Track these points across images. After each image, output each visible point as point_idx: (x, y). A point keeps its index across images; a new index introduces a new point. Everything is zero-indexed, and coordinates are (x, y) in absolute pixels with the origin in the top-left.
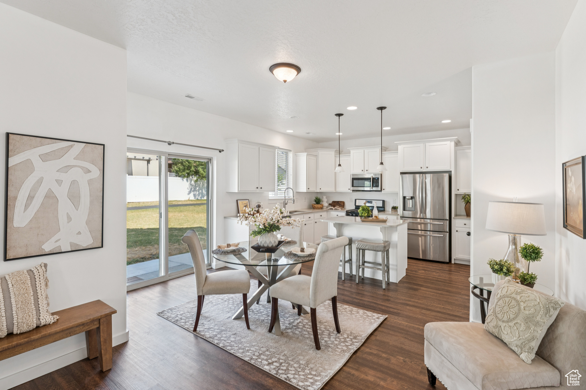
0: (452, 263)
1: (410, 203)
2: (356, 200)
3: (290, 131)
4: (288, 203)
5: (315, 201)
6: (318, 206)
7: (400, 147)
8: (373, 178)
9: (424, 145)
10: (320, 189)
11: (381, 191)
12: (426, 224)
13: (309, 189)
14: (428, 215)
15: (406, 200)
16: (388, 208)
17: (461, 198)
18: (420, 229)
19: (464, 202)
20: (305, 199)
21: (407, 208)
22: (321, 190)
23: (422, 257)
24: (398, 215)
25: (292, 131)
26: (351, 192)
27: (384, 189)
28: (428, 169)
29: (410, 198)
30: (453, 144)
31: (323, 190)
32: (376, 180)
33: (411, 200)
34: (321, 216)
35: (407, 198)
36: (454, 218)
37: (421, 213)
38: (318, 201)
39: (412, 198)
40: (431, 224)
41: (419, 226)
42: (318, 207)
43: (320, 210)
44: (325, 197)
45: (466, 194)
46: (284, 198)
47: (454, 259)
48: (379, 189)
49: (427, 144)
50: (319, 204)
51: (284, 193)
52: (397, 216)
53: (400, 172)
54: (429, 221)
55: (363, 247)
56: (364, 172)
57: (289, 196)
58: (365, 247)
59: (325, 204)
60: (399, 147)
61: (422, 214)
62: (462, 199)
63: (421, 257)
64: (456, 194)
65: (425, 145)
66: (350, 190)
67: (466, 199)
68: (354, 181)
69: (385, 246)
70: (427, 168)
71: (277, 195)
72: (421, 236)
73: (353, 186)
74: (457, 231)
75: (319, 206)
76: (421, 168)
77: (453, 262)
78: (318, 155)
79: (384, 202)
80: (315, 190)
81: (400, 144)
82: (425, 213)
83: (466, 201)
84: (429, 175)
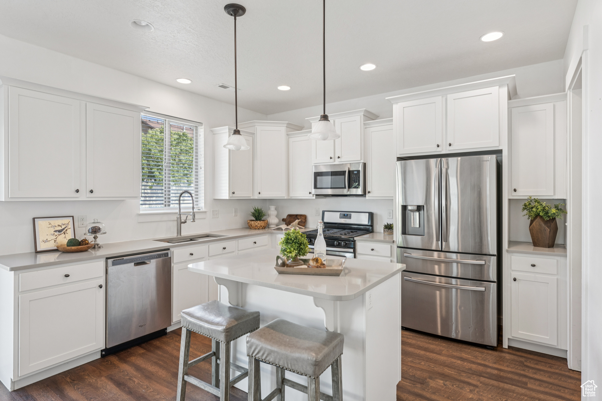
0: (504, 347)
1: (415, 219)
2: (323, 212)
3: (184, 81)
4: (187, 221)
5: (254, 215)
6: (257, 224)
7: (397, 108)
8: (349, 171)
9: (444, 98)
10: (259, 193)
11: (364, 195)
12: (448, 263)
13: (234, 193)
14: (454, 243)
15: (407, 212)
16: (379, 227)
17: (522, 207)
18: (437, 273)
19: (527, 216)
20: (236, 212)
21: (409, 229)
22: (260, 195)
23: (441, 331)
24: (393, 242)
25: (188, 82)
26: (314, 198)
27: (369, 192)
28: (451, 148)
29: (415, 208)
30: (504, 91)
31: (265, 195)
32: (355, 174)
33: (417, 213)
34: (255, 243)
35: (410, 208)
36: (507, 251)
37: (438, 240)
38: (258, 215)
39: (419, 208)
40: (458, 263)
41: (436, 267)
42: (256, 226)
43: (261, 231)
44: (273, 208)
45: (533, 198)
46: (178, 211)
47: (508, 339)
48: (359, 191)
49: (450, 97)
50: (260, 220)
51: (177, 202)
52: (392, 245)
53: (398, 158)
54: (454, 256)
55: (263, 354)
56: (334, 161)
57: (199, 207)
58: (266, 357)
59: (273, 220)
60: (395, 107)
61: (440, 242)
62: (524, 209)
63: (439, 333)
64: (509, 199)
65: (446, 100)
66: (311, 195)
67: (534, 209)
68: (318, 178)
69: (316, 361)
70: (450, 145)
71: (169, 205)
72: (439, 288)
73: (316, 187)
74: (515, 280)
75: (259, 223)
76: (438, 146)
77: (505, 345)
78: (255, 133)
79: (371, 216)
80: (251, 195)
81: (397, 100)
82: (447, 240)
83: (533, 214)
84: (455, 159)
